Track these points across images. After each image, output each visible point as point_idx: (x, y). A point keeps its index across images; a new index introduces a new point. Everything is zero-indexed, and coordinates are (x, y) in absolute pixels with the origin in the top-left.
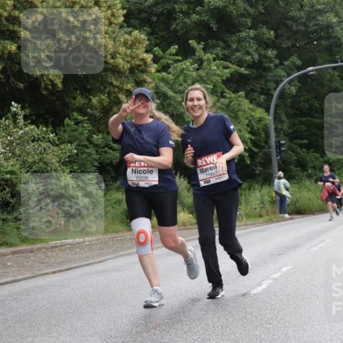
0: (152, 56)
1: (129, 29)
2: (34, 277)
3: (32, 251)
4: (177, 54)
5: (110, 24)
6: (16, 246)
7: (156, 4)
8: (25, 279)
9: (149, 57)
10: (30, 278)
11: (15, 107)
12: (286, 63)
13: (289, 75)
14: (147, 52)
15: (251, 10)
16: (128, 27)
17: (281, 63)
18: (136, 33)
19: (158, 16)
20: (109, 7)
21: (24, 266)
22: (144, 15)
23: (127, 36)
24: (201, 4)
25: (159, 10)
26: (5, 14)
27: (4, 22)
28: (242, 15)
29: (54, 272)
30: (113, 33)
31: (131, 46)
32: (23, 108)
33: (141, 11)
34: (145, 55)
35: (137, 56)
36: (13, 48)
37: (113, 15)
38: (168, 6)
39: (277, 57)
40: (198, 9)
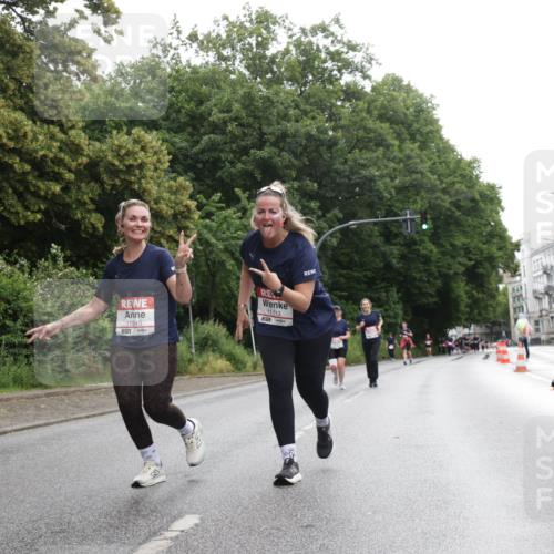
0: (195, 203)
1: (174, 175)
2: (67, 421)
3: (66, 394)
4: (220, 201)
5: (156, 169)
6: (50, 387)
7: (203, 151)
8: (57, 422)
9: (193, 204)
10: (62, 422)
11: (55, 248)
12: (328, 215)
13: (331, 228)
14: (191, 197)
15: (296, 162)
16: (173, 172)
17: (324, 216)
18: (181, 179)
19: (204, 163)
20: (156, 153)
21: (57, 409)
22: (190, 161)
23: (172, 182)
24: (247, 154)
25: (205, 157)
26: (51, 155)
27: (49, 163)
28: (287, 167)
29: (88, 417)
30: (158, 178)
31: (175, 192)
32: (62, 250)
33: (186, 157)
34: (189, 202)
35: (181, 202)
36: (57, 189)
37: (159, 161)
38: (215, 154)
39: (320, 208)
40: (244, 158)
